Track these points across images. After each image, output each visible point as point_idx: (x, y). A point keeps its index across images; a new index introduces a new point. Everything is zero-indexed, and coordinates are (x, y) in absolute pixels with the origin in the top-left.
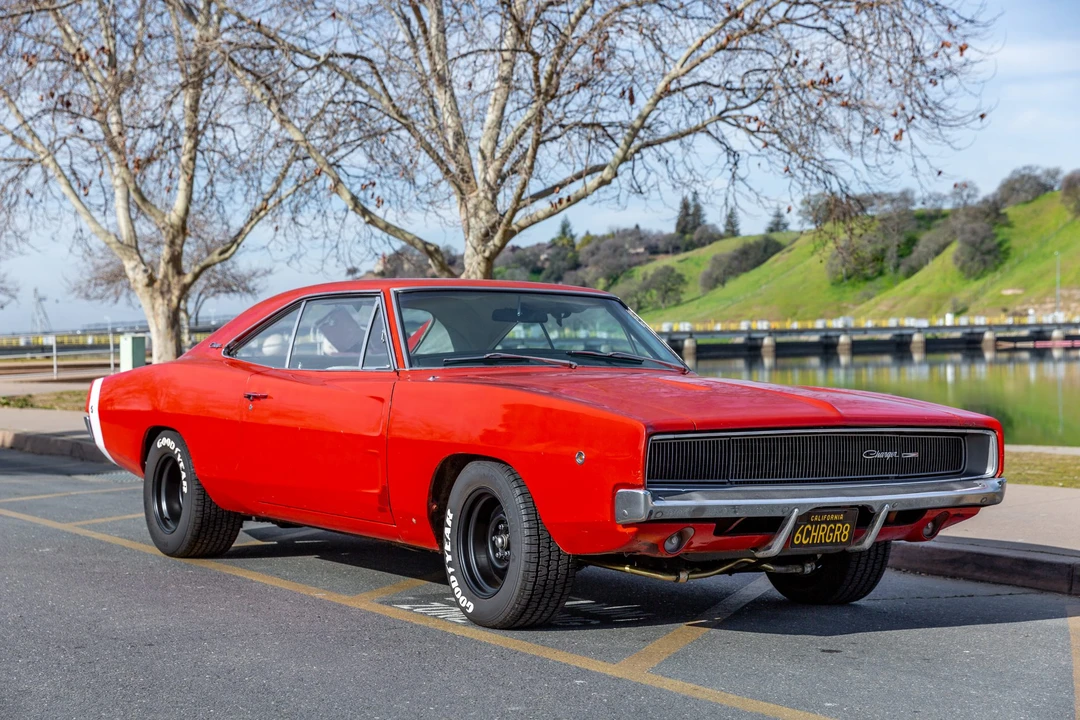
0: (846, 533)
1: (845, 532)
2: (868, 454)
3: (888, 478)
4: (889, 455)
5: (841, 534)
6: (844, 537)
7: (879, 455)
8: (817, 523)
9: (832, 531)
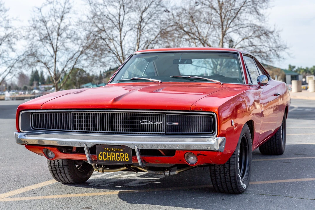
0: (127, 157)
1: (126, 157)
2: (142, 122)
3: (160, 134)
4: (156, 123)
5: (124, 157)
6: (127, 159)
7: (150, 123)
8: (109, 152)
9: (118, 156)
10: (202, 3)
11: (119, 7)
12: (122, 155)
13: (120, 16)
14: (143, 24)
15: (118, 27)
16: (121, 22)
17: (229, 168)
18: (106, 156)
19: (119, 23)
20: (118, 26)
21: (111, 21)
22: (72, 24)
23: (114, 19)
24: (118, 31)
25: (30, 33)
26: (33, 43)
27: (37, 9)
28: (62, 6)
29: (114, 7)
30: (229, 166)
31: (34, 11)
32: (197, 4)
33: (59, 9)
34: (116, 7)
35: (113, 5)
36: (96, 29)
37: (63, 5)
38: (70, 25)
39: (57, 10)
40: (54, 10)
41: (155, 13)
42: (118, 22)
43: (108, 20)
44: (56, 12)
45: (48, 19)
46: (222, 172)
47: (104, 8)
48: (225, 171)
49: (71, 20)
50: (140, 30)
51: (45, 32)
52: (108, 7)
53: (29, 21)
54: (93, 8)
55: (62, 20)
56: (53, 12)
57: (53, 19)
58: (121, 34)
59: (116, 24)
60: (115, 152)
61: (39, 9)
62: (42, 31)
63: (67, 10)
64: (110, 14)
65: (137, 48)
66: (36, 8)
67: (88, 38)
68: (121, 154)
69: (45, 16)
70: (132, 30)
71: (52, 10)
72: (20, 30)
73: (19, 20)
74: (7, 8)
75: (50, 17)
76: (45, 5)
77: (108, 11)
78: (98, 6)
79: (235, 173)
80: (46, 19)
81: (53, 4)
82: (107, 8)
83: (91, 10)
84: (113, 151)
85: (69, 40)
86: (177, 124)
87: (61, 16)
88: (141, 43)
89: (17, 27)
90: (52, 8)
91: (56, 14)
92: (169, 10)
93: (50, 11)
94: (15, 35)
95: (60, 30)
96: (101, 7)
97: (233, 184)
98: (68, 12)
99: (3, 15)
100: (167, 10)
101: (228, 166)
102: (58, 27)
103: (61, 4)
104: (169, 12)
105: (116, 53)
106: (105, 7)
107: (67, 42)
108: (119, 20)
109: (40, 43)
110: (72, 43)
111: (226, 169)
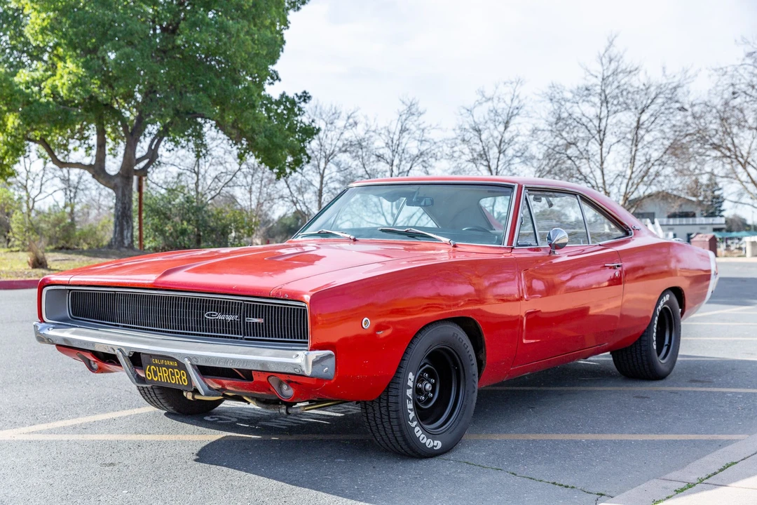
0: (185, 378)
1: (183, 378)
2: (208, 315)
4: (229, 318)
5: (181, 377)
7: (220, 317)
10: (745, 92)
11: (599, 105)
12: (177, 372)
13: (600, 119)
14: (642, 132)
15: (598, 139)
16: (602, 128)
17: (388, 409)
18: (156, 374)
19: (599, 132)
20: (597, 137)
21: (584, 127)
22: (522, 133)
23: (590, 125)
24: (598, 145)
25: (455, 149)
26: (460, 165)
27: (466, 111)
28: (507, 105)
29: (591, 104)
30: (388, 405)
31: (461, 115)
32: (736, 96)
33: (503, 109)
34: (594, 105)
35: (588, 101)
36: (561, 142)
37: (509, 102)
38: (517, 135)
39: (499, 111)
40: (494, 111)
41: (662, 113)
42: (598, 129)
43: (579, 125)
44: (496, 114)
45: (484, 127)
46: (378, 415)
47: (572, 107)
48: (381, 414)
49: (520, 127)
50: (636, 141)
51: (479, 148)
52: (580, 104)
53: (454, 130)
54: (556, 108)
55: (506, 128)
56: (492, 114)
57: (492, 126)
58: (601, 149)
59: (594, 132)
60: (168, 367)
61: (468, 110)
62: (474, 147)
63: (515, 112)
64: (584, 115)
65: (629, 172)
66: (464, 108)
67: (548, 156)
68: (175, 370)
69: (478, 122)
70: (620, 144)
71: (492, 111)
72: (440, 144)
73: (440, 128)
74: (421, 110)
75: (486, 122)
76: (480, 104)
77: (581, 110)
78: (563, 103)
79: (398, 418)
80: (481, 127)
81: (493, 101)
82: (578, 106)
83: (552, 109)
84: (164, 366)
85: (517, 160)
86: (261, 321)
87: (505, 122)
88: (637, 163)
89: (436, 140)
90: (492, 108)
91: (497, 118)
92: (687, 106)
93: (488, 114)
94: (433, 152)
95: (502, 144)
96: (568, 105)
97: (398, 439)
98: (517, 114)
99: (415, 121)
100: (683, 108)
101: (385, 405)
102: (500, 138)
103: (505, 102)
104: (686, 110)
105: (591, 181)
106: (576, 105)
107: (513, 164)
108: (599, 127)
109: (471, 165)
110: (522, 165)
111: (383, 410)
